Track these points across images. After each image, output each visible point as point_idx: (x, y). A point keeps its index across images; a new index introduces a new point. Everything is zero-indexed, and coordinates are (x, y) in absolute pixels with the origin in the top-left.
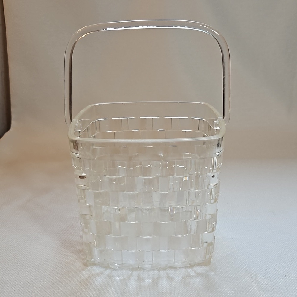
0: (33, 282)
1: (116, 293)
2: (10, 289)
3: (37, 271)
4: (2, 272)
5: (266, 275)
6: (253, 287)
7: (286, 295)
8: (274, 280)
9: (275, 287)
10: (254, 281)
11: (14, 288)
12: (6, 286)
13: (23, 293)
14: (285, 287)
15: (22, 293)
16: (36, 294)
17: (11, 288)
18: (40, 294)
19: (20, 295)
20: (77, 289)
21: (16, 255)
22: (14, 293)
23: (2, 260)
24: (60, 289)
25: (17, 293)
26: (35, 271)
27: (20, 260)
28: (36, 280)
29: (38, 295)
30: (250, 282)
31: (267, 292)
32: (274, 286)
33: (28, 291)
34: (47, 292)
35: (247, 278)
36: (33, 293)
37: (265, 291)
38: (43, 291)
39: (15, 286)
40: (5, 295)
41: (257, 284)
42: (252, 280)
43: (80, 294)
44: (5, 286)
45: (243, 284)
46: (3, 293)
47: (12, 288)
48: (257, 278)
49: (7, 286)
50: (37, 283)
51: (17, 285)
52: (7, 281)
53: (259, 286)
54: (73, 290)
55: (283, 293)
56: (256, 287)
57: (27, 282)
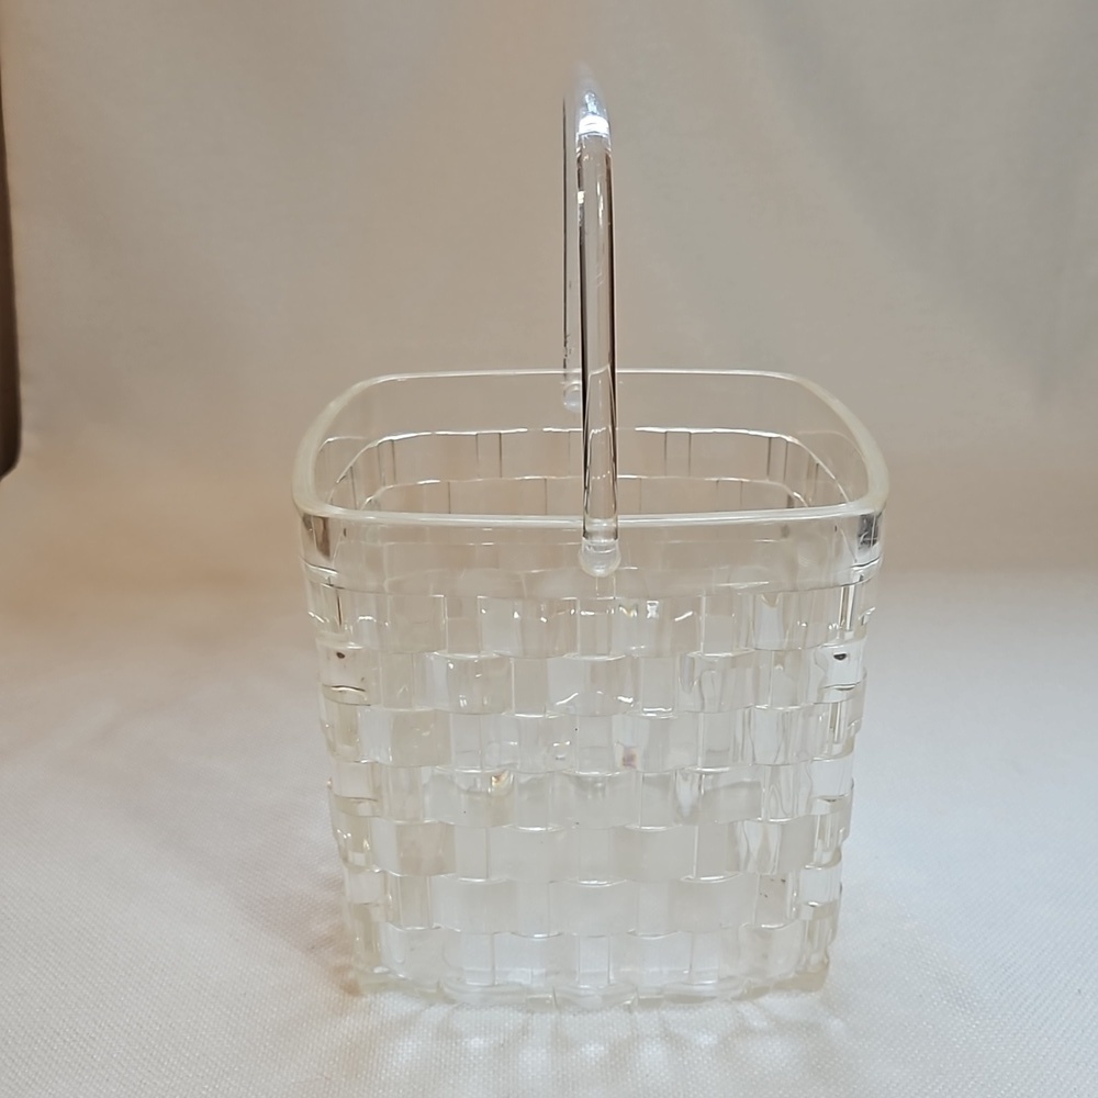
0: (157, 1024)
1: (467, 1063)
2: (75, 1052)
3: (170, 985)
4: (41, 989)
5: (1010, 991)
6: (968, 1034)
7: (1086, 1060)
8: (1041, 1004)
9: (1046, 1031)
10: (969, 1012)
11: (92, 1047)
12: (58, 1040)
13: (126, 1065)
14: (1083, 1031)
15: (123, 1066)
16: (173, 1068)
17: (79, 1050)
18: (190, 1070)
19: (114, 1072)
20: (324, 1048)
21: (84, 929)
22: (93, 1067)
23: (35, 947)
24: (262, 1048)
25: (103, 1068)
26: (161, 986)
27: (100, 947)
28: (169, 1016)
29: (180, 1070)
30: (954, 1015)
31: (1018, 1051)
32: (1040, 1028)
33: (144, 1059)
34: (215, 1059)
35: (942, 999)
36: (163, 1064)
37: (1011, 1047)
38: (199, 1058)
39: (94, 1039)
40: (60, 1072)
41: (978, 1022)
42: (960, 1006)
43: (335, 1066)
44: (55, 1041)
45: (928, 1024)
46: (50, 1066)
47: (81, 1047)
48: (978, 1002)
49: (65, 1041)
50: (174, 1029)
51: (101, 1036)
52: (61, 1022)
53: (989, 1029)
54: (309, 1052)
55: (1076, 1053)
56: (977, 1034)
57: (135, 1026)
